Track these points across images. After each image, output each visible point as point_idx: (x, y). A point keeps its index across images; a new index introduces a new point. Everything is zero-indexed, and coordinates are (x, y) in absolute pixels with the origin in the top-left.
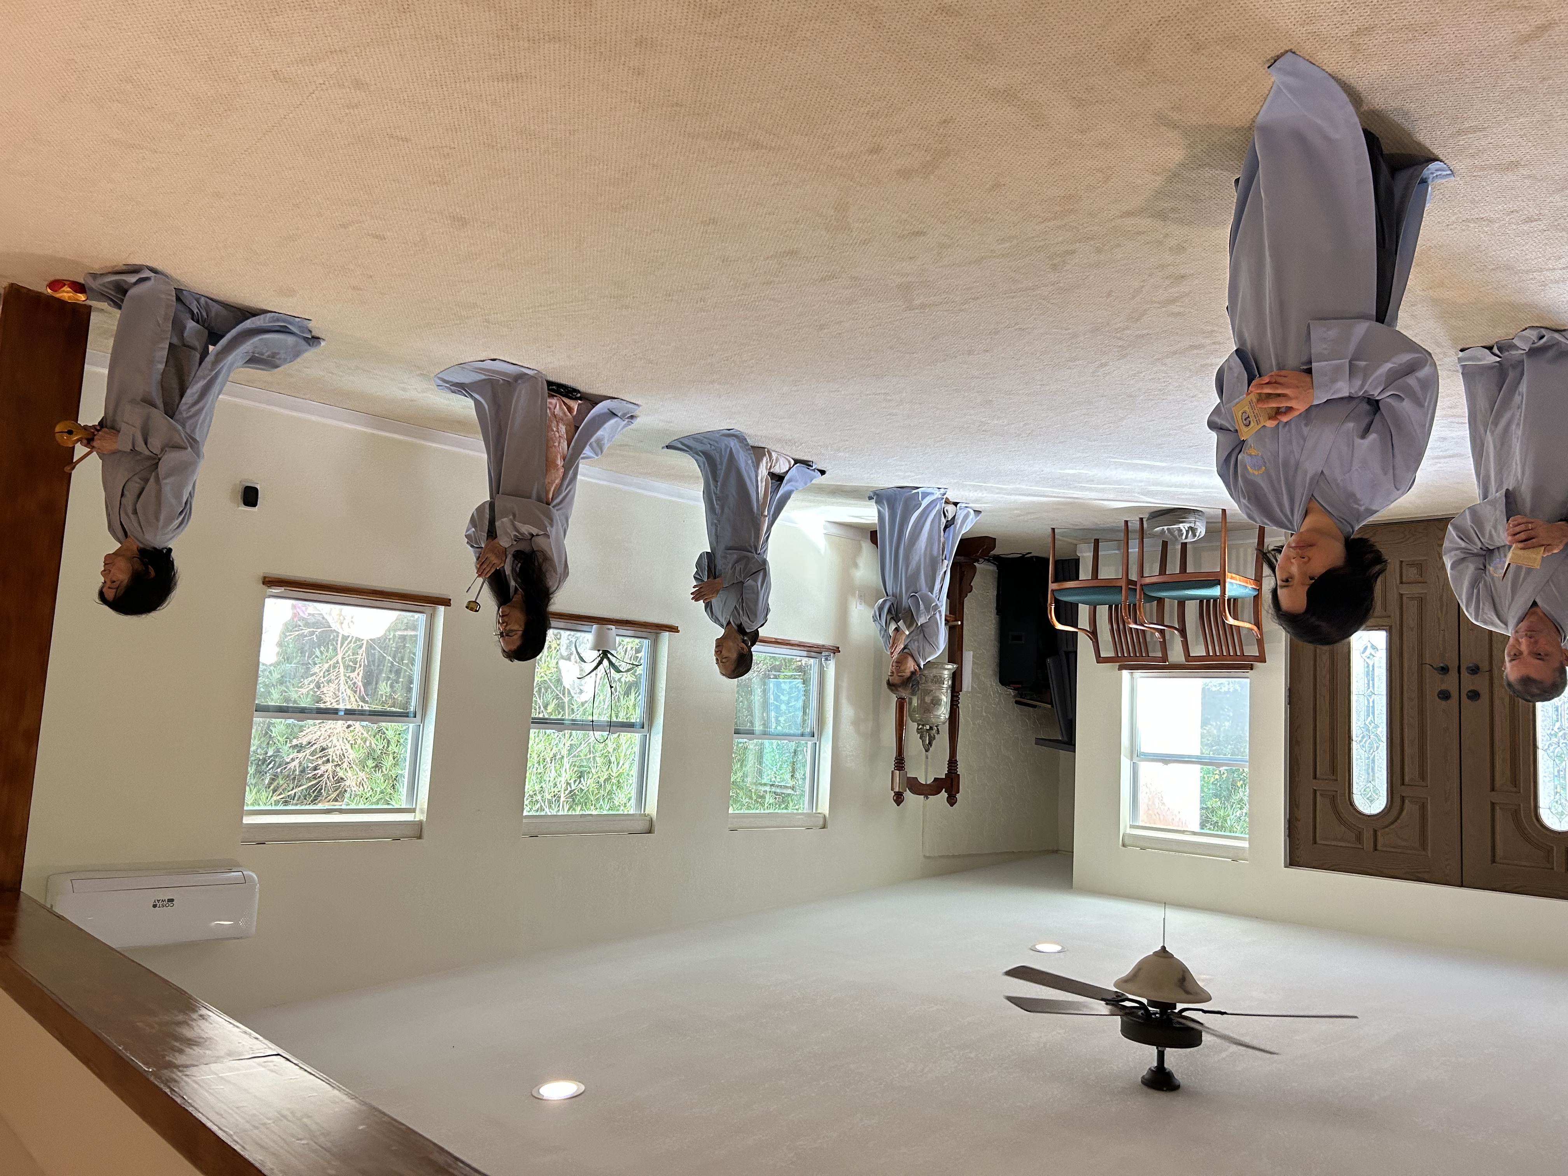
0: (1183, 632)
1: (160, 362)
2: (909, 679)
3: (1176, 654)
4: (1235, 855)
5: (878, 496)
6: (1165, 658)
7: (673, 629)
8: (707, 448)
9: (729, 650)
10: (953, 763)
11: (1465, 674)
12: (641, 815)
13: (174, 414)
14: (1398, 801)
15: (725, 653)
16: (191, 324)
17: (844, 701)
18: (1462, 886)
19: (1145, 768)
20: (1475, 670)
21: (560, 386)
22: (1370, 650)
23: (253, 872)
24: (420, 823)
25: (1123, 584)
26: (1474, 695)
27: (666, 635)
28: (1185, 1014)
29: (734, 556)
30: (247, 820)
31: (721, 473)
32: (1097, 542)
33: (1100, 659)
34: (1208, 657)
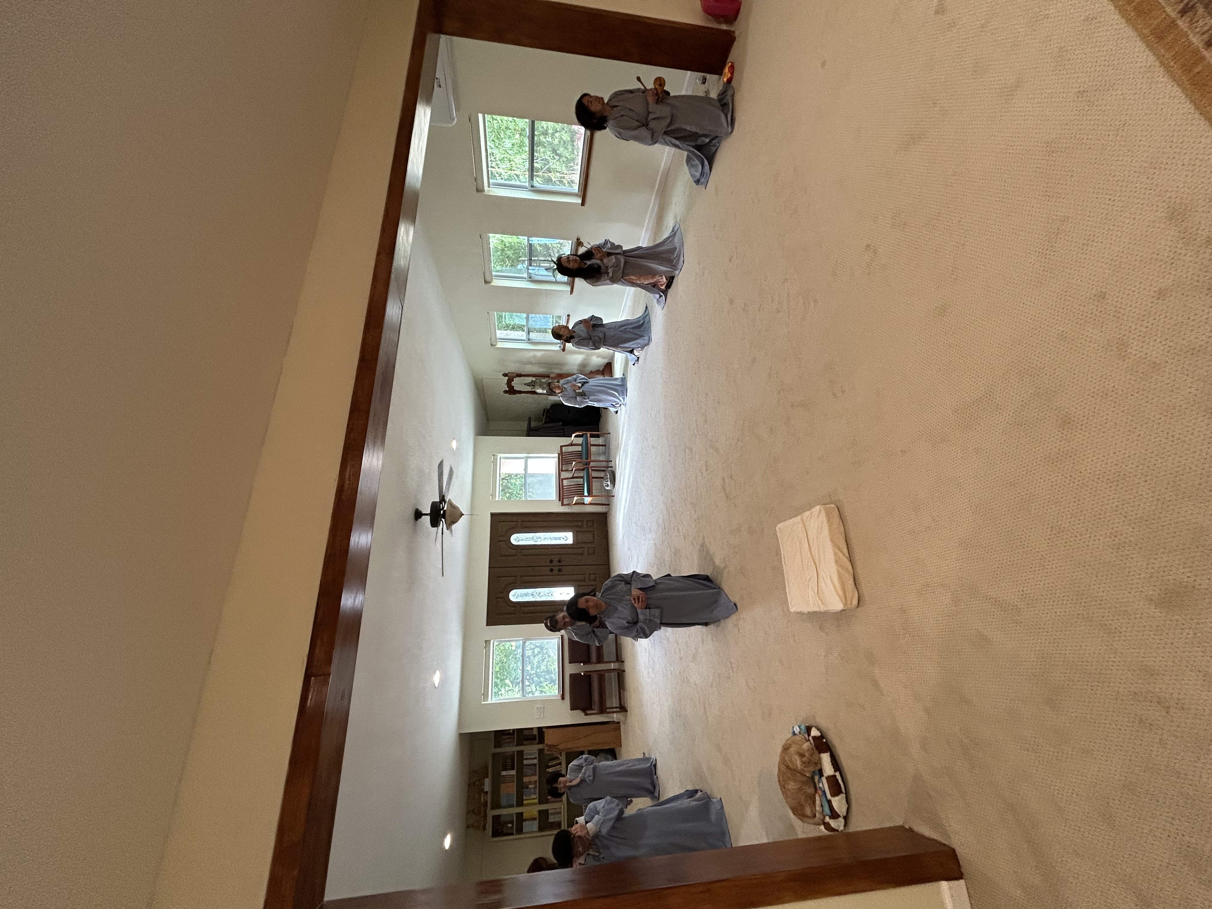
0: (573, 478)
1: (690, 128)
2: (553, 391)
3: (564, 475)
4: (493, 495)
5: (624, 379)
6: (562, 471)
7: (572, 292)
8: (645, 325)
9: (564, 331)
10: (520, 392)
11: (558, 568)
12: (492, 276)
13: (667, 135)
14: (516, 548)
15: (563, 330)
16: (707, 140)
17: (543, 353)
18: (489, 568)
19: (523, 461)
20: (560, 570)
21: (672, 283)
22: (566, 539)
23: (457, 123)
24: (483, 191)
25: (589, 460)
26: (552, 570)
27: (569, 289)
28: (441, 522)
29: (601, 335)
30: (480, 116)
31: (635, 331)
32: (605, 446)
33: (561, 447)
34: (563, 486)
